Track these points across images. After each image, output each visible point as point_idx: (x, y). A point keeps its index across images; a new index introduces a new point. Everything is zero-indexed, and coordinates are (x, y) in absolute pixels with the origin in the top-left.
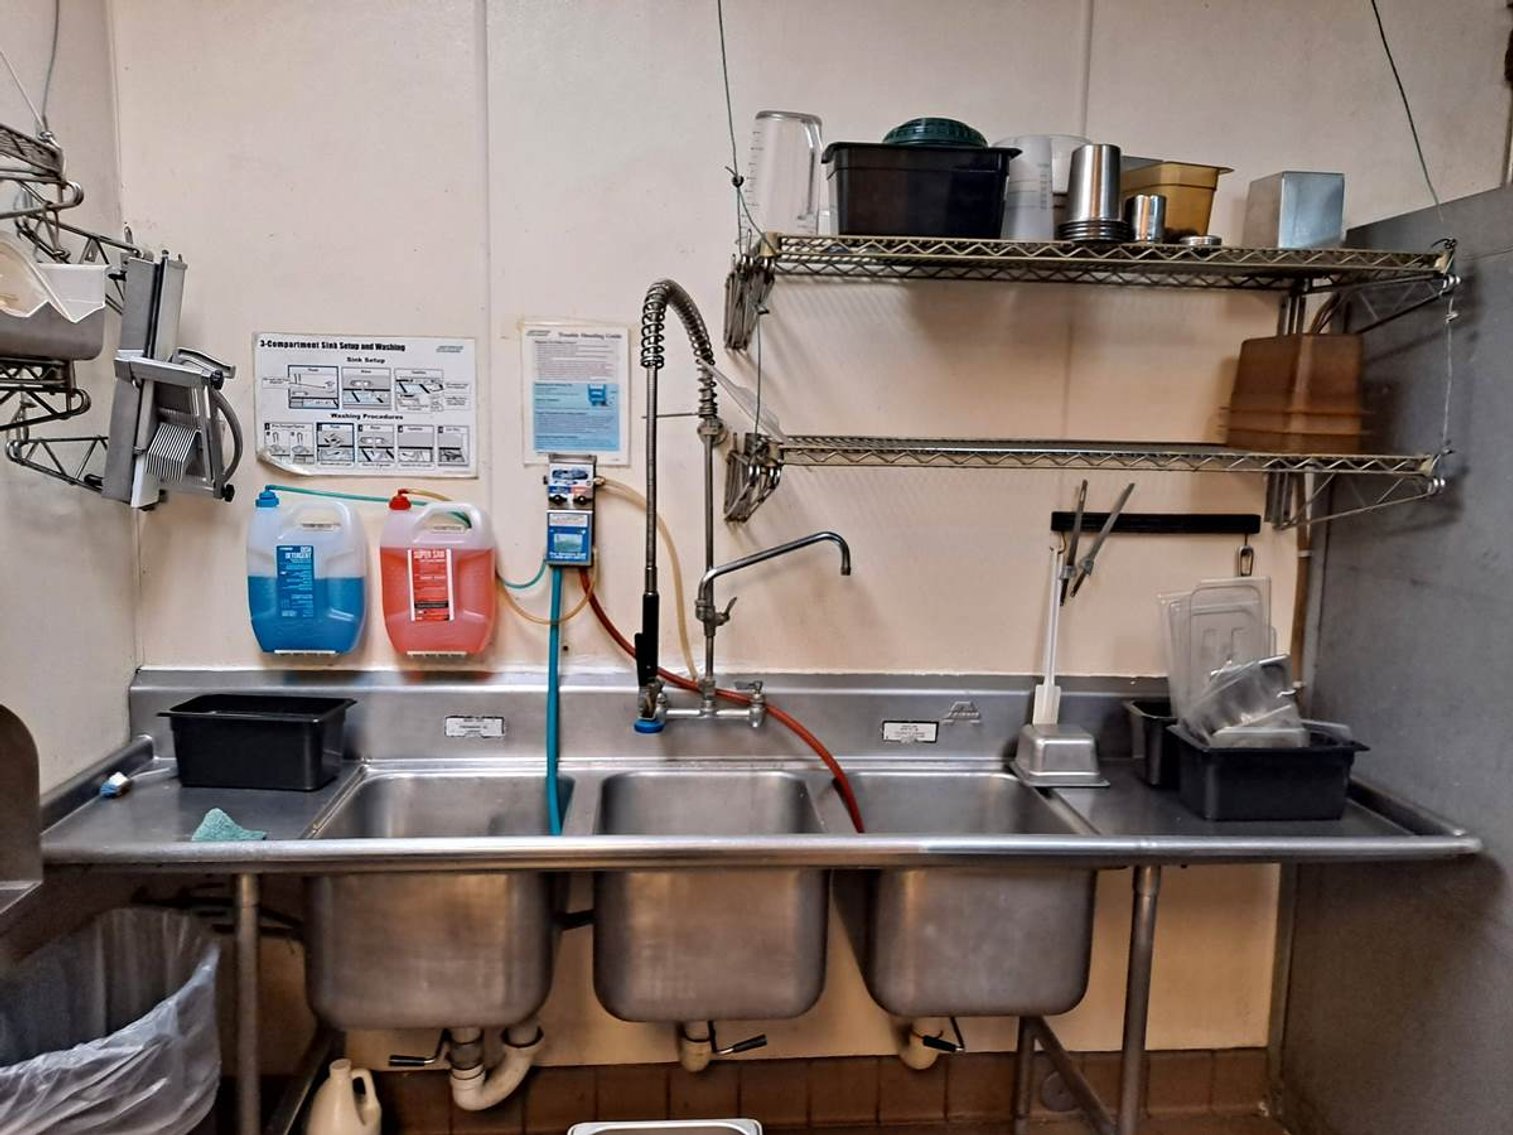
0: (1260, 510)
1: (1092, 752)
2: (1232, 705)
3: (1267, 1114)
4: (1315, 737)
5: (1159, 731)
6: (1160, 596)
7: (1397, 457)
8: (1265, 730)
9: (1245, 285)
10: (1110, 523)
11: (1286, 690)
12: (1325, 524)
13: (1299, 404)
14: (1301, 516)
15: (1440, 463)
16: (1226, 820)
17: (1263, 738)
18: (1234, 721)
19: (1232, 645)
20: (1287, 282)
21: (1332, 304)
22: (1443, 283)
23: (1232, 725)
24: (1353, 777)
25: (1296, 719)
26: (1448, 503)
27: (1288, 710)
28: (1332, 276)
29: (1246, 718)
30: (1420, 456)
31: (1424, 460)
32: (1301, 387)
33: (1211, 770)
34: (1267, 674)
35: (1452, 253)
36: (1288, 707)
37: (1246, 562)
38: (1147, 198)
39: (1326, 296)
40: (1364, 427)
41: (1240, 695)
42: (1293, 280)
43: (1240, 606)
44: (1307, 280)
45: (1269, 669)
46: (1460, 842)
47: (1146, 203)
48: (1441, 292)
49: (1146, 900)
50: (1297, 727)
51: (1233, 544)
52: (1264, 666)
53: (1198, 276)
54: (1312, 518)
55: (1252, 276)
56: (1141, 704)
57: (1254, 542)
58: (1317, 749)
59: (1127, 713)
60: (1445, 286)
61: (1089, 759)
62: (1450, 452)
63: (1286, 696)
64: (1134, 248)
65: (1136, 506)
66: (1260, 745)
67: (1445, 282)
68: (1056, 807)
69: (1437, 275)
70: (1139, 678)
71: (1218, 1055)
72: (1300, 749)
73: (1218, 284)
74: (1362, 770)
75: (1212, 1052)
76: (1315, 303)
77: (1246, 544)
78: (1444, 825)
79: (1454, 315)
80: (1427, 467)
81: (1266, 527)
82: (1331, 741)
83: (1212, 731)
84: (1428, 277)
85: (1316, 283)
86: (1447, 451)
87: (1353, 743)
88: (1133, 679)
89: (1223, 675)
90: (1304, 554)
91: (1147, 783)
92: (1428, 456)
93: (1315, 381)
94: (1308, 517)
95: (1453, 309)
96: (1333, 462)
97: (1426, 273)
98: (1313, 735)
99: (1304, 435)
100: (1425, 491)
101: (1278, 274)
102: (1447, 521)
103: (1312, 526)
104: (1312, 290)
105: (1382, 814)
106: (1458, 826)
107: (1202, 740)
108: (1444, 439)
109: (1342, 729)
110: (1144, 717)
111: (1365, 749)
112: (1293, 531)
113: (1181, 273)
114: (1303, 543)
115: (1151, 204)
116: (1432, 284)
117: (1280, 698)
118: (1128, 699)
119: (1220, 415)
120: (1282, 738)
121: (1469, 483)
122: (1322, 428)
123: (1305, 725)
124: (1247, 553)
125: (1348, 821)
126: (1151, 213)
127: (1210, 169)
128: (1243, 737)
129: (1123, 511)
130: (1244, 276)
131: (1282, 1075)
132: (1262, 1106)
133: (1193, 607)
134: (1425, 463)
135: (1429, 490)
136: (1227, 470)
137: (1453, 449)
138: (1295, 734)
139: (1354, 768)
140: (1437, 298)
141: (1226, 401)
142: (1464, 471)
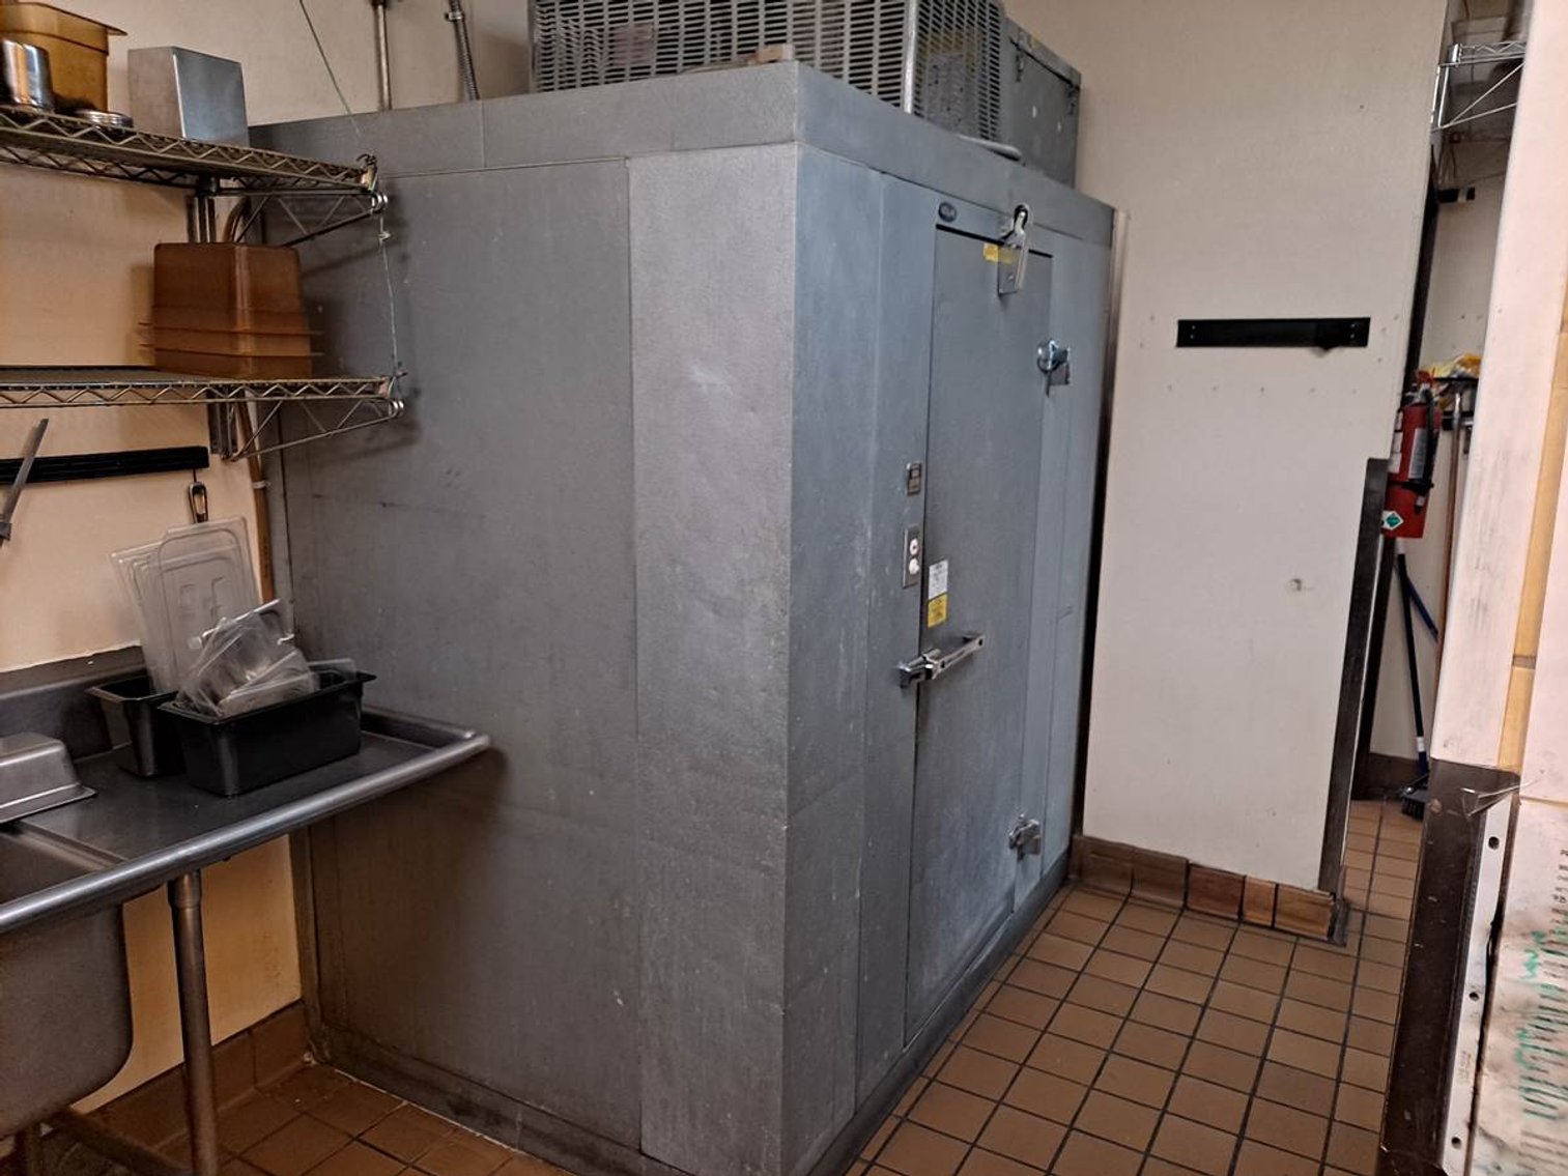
0: (206, 443)
1: (64, 760)
2: (235, 667)
3: (314, 1062)
4: (326, 678)
5: (146, 712)
6: (114, 555)
7: (358, 381)
8: (272, 684)
9: (141, 177)
10: (24, 471)
11: (284, 636)
12: (278, 453)
13: (244, 323)
14: (249, 449)
15: (395, 389)
16: (250, 790)
17: (274, 692)
18: (238, 684)
19: (214, 597)
20: (190, 179)
21: (244, 210)
22: (371, 202)
23: (237, 688)
24: (364, 709)
25: (302, 664)
26: (406, 424)
27: (294, 657)
28: (243, 179)
29: (251, 675)
30: (378, 379)
31: (381, 383)
32: (243, 303)
33: (224, 743)
34: (266, 621)
35: (375, 170)
36: (293, 653)
37: (198, 501)
38: (20, 46)
39: (235, 201)
40: (313, 349)
41: (241, 651)
42: (196, 177)
43: (216, 553)
44: (213, 179)
45: (267, 615)
46: (472, 743)
47: (20, 54)
48: (372, 210)
49: (189, 912)
50: (305, 672)
51: (182, 482)
52: (262, 614)
53: (43, 153)
54: (261, 449)
55: (150, 168)
56: (112, 685)
57: (204, 478)
58: (327, 690)
59: (96, 701)
60: (373, 204)
61: (63, 770)
62: (404, 374)
63: (284, 642)
64: (16, 112)
65: (51, 448)
66: (270, 701)
67: (373, 201)
68: (31, 840)
69: (364, 190)
70: (95, 655)
71: (255, 1030)
72: (312, 694)
73: (72, 167)
74: (372, 699)
75: (249, 1030)
76: (224, 206)
77: (195, 480)
78: (455, 731)
79: (387, 235)
80: (384, 390)
81: (215, 459)
82: (338, 679)
83: (216, 699)
84: (354, 192)
85: (223, 183)
86: (400, 373)
87: (359, 675)
88: (89, 658)
89: (222, 633)
90: (260, 485)
91: (141, 777)
92: (383, 379)
93: (258, 298)
94: (257, 447)
95: (384, 229)
96: (268, 388)
97: (352, 188)
98: (322, 675)
99: (254, 357)
100: (385, 414)
101: (181, 169)
102: (408, 442)
103: (262, 455)
104: (221, 191)
105: (393, 736)
106: (466, 729)
107: (208, 712)
108: (396, 361)
109: (347, 663)
110: (123, 702)
111: (372, 677)
112: (244, 462)
113: (61, 152)
114: (259, 473)
115: (28, 55)
116: (359, 199)
117: (281, 645)
118: (96, 683)
119: (140, 332)
120: (294, 688)
121: (423, 404)
122: (272, 350)
123: (313, 668)
124: (199, 490)
125: (367, 754)
126: (29, 68)
127: (96, 25)
128: (252, 697)
129: (38, 455)
130: (140, 167)
131: (323, 1019)
132: (306, 1058)
133: (163, 563)
134: (382, 386)
135: (390, 413)
136: (189, 401)
137: (406, 371)
138: (307, 681)
139: (364, 698)
140: (368, 216)
141: (144, 314)
142: (416, 392)
